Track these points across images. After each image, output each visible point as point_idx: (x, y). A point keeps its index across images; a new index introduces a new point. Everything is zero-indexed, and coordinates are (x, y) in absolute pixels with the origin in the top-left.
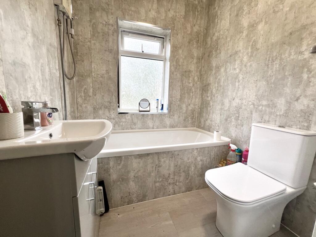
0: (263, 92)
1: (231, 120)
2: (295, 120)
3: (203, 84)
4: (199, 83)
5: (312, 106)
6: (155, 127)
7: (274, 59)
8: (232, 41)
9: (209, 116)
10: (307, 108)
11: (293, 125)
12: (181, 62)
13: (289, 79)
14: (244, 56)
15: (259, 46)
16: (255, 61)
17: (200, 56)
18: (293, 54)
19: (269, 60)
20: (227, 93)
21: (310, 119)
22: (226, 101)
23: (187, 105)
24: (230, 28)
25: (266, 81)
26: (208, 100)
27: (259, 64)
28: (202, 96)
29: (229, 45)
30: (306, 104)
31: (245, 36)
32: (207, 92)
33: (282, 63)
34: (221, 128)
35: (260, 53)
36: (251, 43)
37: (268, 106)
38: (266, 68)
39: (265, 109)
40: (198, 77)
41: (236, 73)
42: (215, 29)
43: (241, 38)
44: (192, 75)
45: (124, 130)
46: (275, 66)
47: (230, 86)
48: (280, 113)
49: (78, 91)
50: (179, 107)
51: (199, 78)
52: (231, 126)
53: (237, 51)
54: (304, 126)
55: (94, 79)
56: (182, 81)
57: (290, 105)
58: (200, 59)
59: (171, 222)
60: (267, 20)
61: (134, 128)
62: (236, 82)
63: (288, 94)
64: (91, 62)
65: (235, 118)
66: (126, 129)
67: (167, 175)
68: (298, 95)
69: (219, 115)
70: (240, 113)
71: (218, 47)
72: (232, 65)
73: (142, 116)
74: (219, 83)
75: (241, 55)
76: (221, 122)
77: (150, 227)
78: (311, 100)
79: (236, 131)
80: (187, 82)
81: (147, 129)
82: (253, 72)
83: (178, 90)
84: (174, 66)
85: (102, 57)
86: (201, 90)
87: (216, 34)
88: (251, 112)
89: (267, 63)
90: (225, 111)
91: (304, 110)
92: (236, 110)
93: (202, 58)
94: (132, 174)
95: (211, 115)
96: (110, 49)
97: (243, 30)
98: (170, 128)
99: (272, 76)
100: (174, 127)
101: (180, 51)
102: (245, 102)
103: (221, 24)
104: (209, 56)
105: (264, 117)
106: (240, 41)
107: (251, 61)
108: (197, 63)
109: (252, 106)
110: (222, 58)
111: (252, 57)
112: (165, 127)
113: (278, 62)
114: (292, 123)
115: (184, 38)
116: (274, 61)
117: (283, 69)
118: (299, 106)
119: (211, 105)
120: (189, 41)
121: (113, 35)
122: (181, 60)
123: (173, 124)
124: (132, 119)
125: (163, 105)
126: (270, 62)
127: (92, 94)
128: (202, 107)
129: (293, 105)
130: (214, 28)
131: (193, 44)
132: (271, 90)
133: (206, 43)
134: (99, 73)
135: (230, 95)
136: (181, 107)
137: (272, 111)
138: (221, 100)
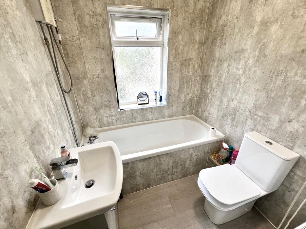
0: (261, 103)
1: (227, 118)
2: (283, 138)
3: (203, 73)
4: (199, 71)
5: (300, 131)
6: (154, 119)
7: (279, 73)
8: (240, 34)
9: (207, 108)
10: (296, 132)
11: (280, 142)
12: (181, 50)
13: (288, 100)
14: (250, 58)
15: (267, 52)
16: (261, 68)
17: (203, 40)
18: (299, 74)
19: (274, 73)
20: (227, 91)
21: (296, 142)
22: (224, 99)
23: (185, 95)
24: (240, 15)
25: (266, 94)
26: (207, 92)
27: (263, 73)
28: (202, 85)
29: (235, 37)
30: (296, 128)
31: (256, 34)
32: (207, 83)
33: (286, 81)
34: (217, 123)
35: (267, 61)
36: (260, 45)
37: (263, 118)
38: (269, 80)
39: (259, 120)
40: (199, 64)
41: (238, 74)
42: (222, 10)
43: (251, 34)
44: (192, 63)
45: (125, 124)
46: (278, 82)
47: (231, 86)
48: (272, 127)
49: (76, 94)
50: (177, 98)
51: (200, 66)
52: (226, 124)
53: (244, 49)
54: (289, 145)
55: (90, 80)
56: (181, 70)
57: (282, 124)
58: (202, 44)
59: (170, 206)
60: (283, 24)
61: (135, 121)
62: (237, 83)
63: (284, 113)
64: (84, 63)
65: (231, 118)
66: (128, 123)
67: (167, 169)
68: (291, 118)
69: (217, 110)
70: (236, 116)
71: (223, 36)
72: (236, 63)
73: (141, 111)
74: (220, 78)
75: (247, 55)
76: (217, 117)
77: (154, 210)
78: (301, 126)
79: (230, 130)
80: (186, 71)
81: (147, 121)
82: (256, 80)
83: (177, 81)
84: (173, 56)
85: (95, 56)
86: (201, 79)
87: (224, 18)
88: (247, 117)
89: (272, 75)
90: (223, 109)
91: (293, 132)
92: (233, 111)
93: (205, 43)
94: (138, 173)
95: (209, 108)
96: (102, 45)
97: (255, 26)
98: (169, 118)
99: (273, 91)
100: (172, 116)
101: (180, 37)
102: (243, 107)
103: (230, 6)
104: (212, 43)
105: (257, 126)
106: (249, 38)
107: (256, 67)
108: (198, 49)
109: (248, 113)
110: (227, 51)
111: (258, 63)
112: (164, 117)
113: (282, 79)
114: (280, 139)
115: (185, 19)
116: (278, 76)
117: (285, 87)
118: (289, 128)
119: (210, 98)
120: (191, 23)
121: (103, 27)
122: (181, 48)
123: (171, 114)
124: (132, 114)
125: (161, 97)
126: (275, 75)
127: (91, 95)
128: (201, 97)
129: (285, 125)
130: (221, 8)
131: (195, 26)
132: (269, 104)
133: (211, 26)
134: (94, 74)
135: (229, 94)
136: (179, 98)
137: (265, 124)
138: (220, 97)
